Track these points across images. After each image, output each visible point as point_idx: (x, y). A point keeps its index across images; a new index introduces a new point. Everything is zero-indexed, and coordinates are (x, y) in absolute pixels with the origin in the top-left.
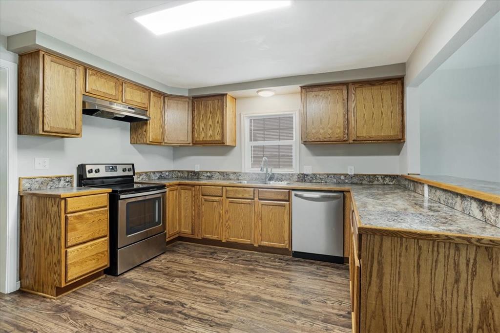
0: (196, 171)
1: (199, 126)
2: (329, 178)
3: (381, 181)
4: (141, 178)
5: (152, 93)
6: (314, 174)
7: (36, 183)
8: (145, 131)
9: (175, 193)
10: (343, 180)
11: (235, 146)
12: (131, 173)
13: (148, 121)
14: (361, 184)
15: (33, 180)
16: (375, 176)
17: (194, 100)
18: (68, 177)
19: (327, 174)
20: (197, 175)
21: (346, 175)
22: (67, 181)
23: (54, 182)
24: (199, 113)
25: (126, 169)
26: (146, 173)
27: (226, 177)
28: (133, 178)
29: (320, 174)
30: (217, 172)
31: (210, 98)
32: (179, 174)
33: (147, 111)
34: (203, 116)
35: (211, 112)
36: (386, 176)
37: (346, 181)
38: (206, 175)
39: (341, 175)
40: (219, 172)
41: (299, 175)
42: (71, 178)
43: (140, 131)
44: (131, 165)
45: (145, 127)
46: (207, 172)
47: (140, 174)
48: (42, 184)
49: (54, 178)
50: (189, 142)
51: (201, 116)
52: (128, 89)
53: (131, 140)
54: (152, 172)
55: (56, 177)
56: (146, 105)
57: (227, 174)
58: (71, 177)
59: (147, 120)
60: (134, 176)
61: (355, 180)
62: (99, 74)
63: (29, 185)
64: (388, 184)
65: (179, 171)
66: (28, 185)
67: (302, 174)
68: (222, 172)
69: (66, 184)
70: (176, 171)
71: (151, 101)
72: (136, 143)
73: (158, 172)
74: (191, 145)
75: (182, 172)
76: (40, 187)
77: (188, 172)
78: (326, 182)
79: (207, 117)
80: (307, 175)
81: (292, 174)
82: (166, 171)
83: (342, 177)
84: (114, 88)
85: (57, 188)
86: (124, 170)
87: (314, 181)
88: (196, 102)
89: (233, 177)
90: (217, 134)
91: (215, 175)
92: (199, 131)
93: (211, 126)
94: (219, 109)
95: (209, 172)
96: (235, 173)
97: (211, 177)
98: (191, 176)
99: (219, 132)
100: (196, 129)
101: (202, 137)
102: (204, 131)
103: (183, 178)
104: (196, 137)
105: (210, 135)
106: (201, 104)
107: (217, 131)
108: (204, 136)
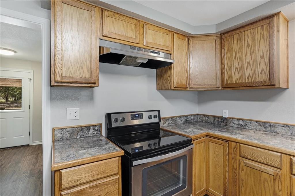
0: (224, 116)
1: (230, 66)
4: (167, 123)
5: (175, 35)
7: (67, 133)
8: (170, 77)
9: (202, 146)
11: (288, 88)
12: (157, 120)
13: (172, 65)
15: (64, 130)
17: (223, 37)
18: (97, 125)
20: (226, 121)
22: (96, 129)
23: (83, 131)
24: (230, 51)
25: (151, 116)
26: (172, 118)
28: (159, 124)
30: (254, 121)
31: (247, 28)
32: (205, 119)
33: (171, 54)
34: (236, 53)
35: (248, 46)
40: (257, 122)
42: (100, 127)
43: (165, 77)
44: (157, 112)
45: (169, 72)
47: (166, 119)
48: (72, 133)
49: (84, 127)
50: (217, 86)
51: (234, 53)
52: (149, 32)
53: (157, 87)
54: (178, 117)
55: (86, 127)
56: (170, 47)
57: (271, 126)
58: (100, 125)
59: (171, 63)
60: (160, 123)
62: (117, 16)
63: (61, 135)
65: (204, 115)
66: (59, 135)
68: (262, 122)
69: (95, 133)
70: (201, 115)
71: (175, 43)
72: (162, 90)
73: (183, 116)
74: (220, 89)
75: (208, 116)
76: (70, 137)
77: (215, 117)
79: (242, 53)
82: (192, 115)
84: (134, 30)
85: (87, 137)
86: (150, 117)
88: (226, 37)
89: (283, 131)
90: (261, 73)
91: (251, 124)
92: (231, 71)
93: (249, 63)
94: (263, 38)
95: (242, 120)
96: (288, 126)
97: (245, 125)
98: (217, 122)
99: (265, 69)
100: (227, 70)
101: (235, 79)
102: (238, 71)
103: (208, 123)
104: (227, 80)
105: (247, 75)
106: (233, 38)
107: (261, 69)
108: (238, 78)
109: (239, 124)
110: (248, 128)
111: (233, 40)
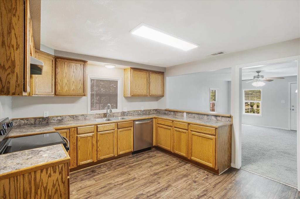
0: (45, 116)
1: (62, 81)
2: (135, 113)
3: (152, 112)
6: (128, 112)
10: (140, 113)
14: (146, 114)
16: (150, 110)
17: (57, 59)
19: (134, 111)
20: (47, 120)
21: (141, 111)
24: (62, 71)
27: (75, 119)
29: (130, 111)
30: (67, 116)
32: (23, 122)
35: (74, 72)
36: (154, 110)
37: (141, 113)
38: (56, 119)
39: (139, 111)
40: (69, 116)
41: (121, 112)
46: (57, 117)
51: (65, 73)
57: (76, 117)
61: (144, 113)
64: (154, 113)
65: (22, 119)
67: (123, 112)
68: (72, 116)
70: (17, 119)
75: (27, 119)
77: (35, 118)
78: (133, 115)
79: (70, 75)
80: (125, 112)
81: (118, 112)
83: (140, 112)
87: (128, 115)
88: (59, 61)
89: (81, 118)
90: (80, 89)
91: (66, 118)
92: (63, 85)
93: (74, 82)
94: (81, 71)
95: (60, 116)
96: (83, 115)
97: (62, 120)
98: (38, 122)
99: (81, 87)
100: (59, 83)
101: (65, 90)
102: (67, 85)
103: (28, 124)
104: (59, 90)
105: (73, 89)
106: (65, 63)
107: (80, 86)
108: (67, 90)
109: (58, 119)
110: (64, 121)
111: (65, 65)
